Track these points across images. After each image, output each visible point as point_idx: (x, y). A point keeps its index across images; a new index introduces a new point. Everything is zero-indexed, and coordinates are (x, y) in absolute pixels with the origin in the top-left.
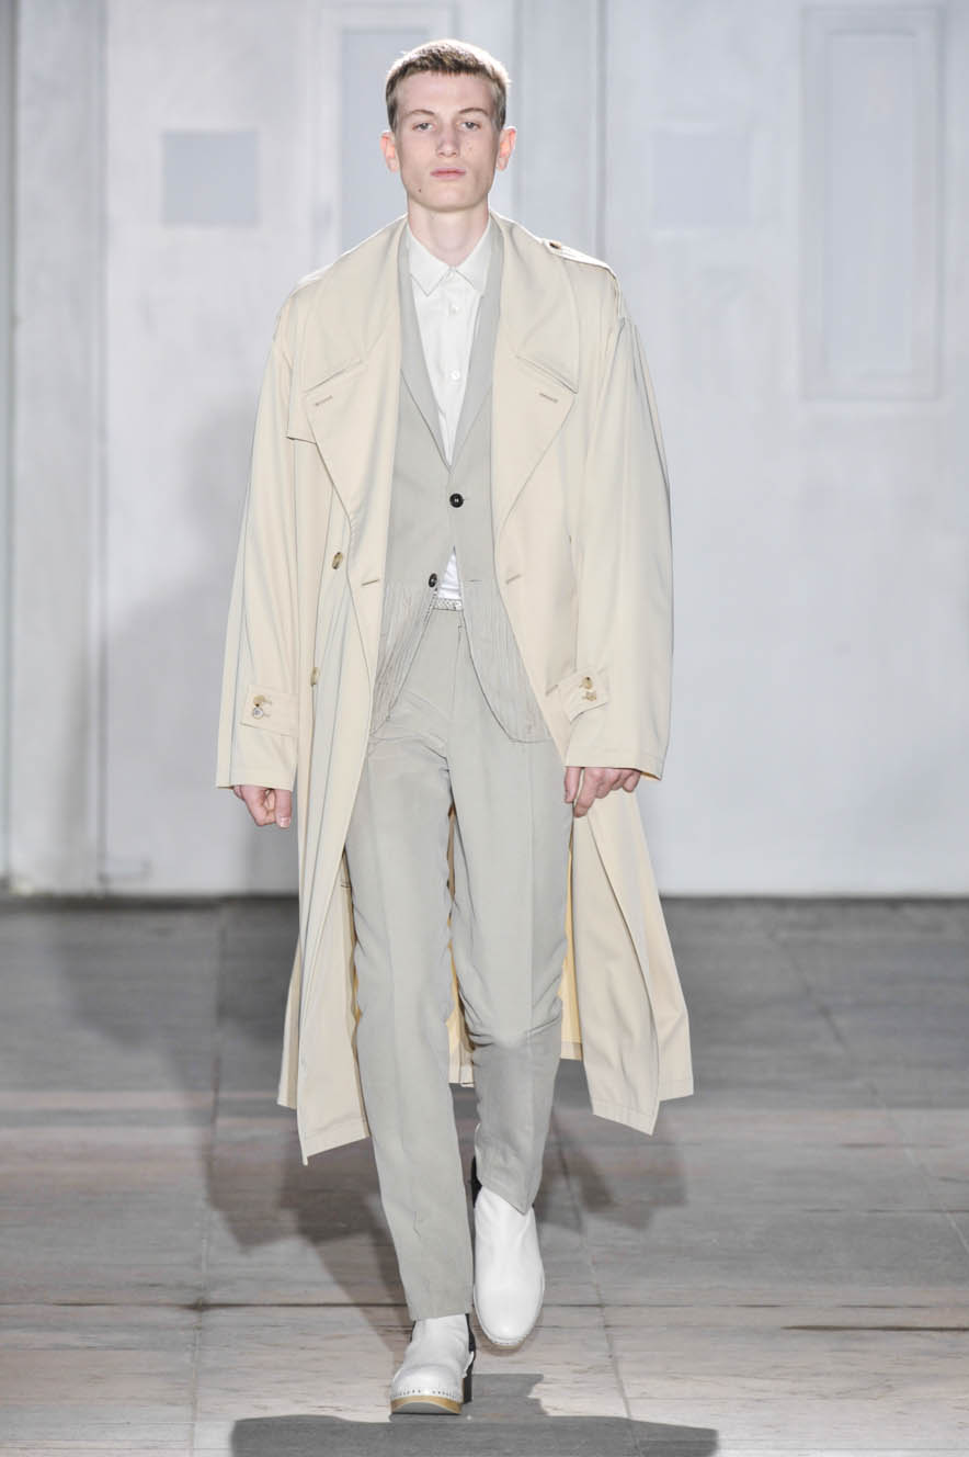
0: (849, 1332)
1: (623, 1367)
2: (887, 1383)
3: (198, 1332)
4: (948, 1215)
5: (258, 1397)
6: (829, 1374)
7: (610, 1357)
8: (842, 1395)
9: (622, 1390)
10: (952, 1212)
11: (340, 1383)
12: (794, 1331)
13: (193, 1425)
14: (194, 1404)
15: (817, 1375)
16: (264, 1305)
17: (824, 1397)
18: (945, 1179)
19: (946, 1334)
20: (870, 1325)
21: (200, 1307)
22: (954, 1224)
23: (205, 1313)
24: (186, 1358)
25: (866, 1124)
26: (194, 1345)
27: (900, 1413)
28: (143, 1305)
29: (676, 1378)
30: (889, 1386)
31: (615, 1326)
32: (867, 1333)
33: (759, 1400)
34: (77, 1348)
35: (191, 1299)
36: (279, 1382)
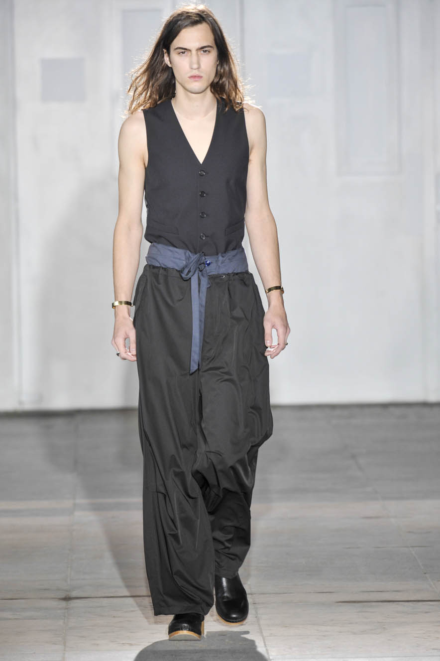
0: (366, 604)
1: (262, 622)
2: (384, 626)
3: (66, 610)
4: (411, 549)
5: (95, 639)
6: (356, 623)
7: (256, 617)
8: (363, 632)
9: (261, 633)
10: (412, 547)
11: (132, 632)
12: (340, 604)
13: (64, 654)
14: (65, 644)
15: (351, 623)
16: (96, 597)
17: (355, 634)
18: (409, 532)
19: (410, 604)
20: (375, 600)
21: (67, 599)
22: (413, 552)
23: (69, 602)
24: (61, 622)
25: (374, 507)
26: (65, 617)
27: (389, 640)
28: (41, 598)
29: (286, 627)
30: (384, 628)
31: (258, 603)
32: (374, 604)
33: (324, 636)
34: (10, 619)
35: (63, 595)
36: (104, 633)
